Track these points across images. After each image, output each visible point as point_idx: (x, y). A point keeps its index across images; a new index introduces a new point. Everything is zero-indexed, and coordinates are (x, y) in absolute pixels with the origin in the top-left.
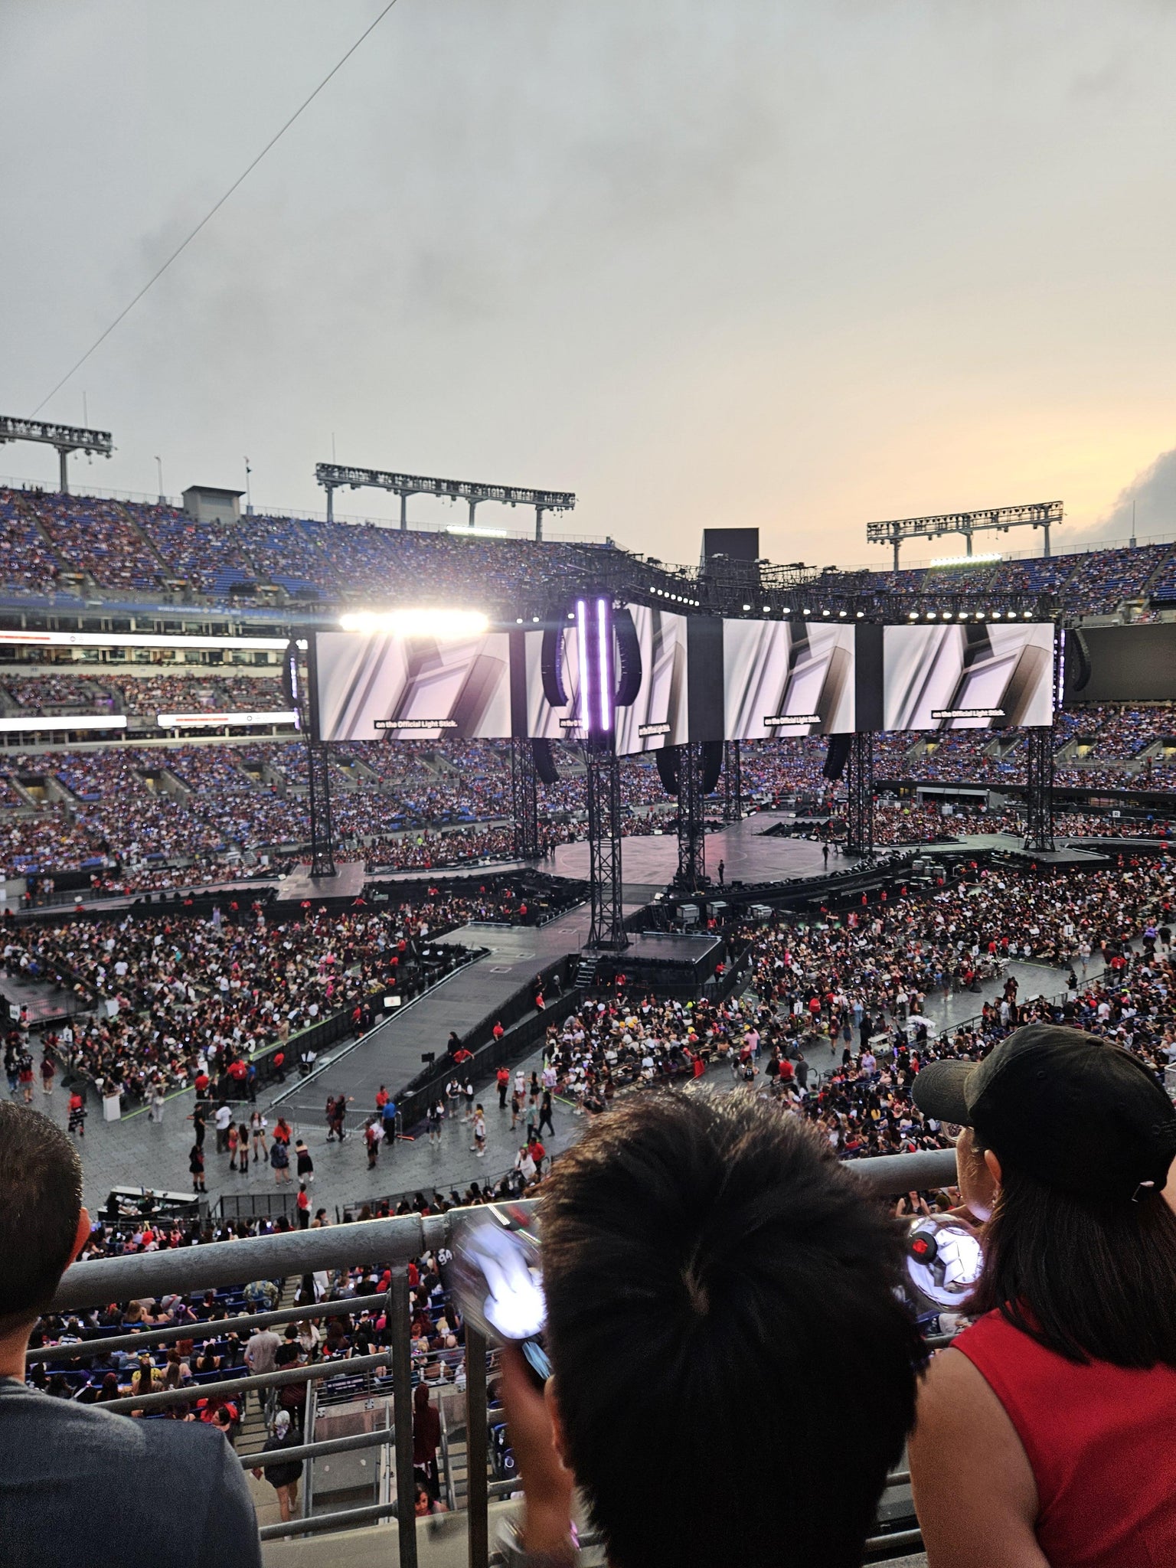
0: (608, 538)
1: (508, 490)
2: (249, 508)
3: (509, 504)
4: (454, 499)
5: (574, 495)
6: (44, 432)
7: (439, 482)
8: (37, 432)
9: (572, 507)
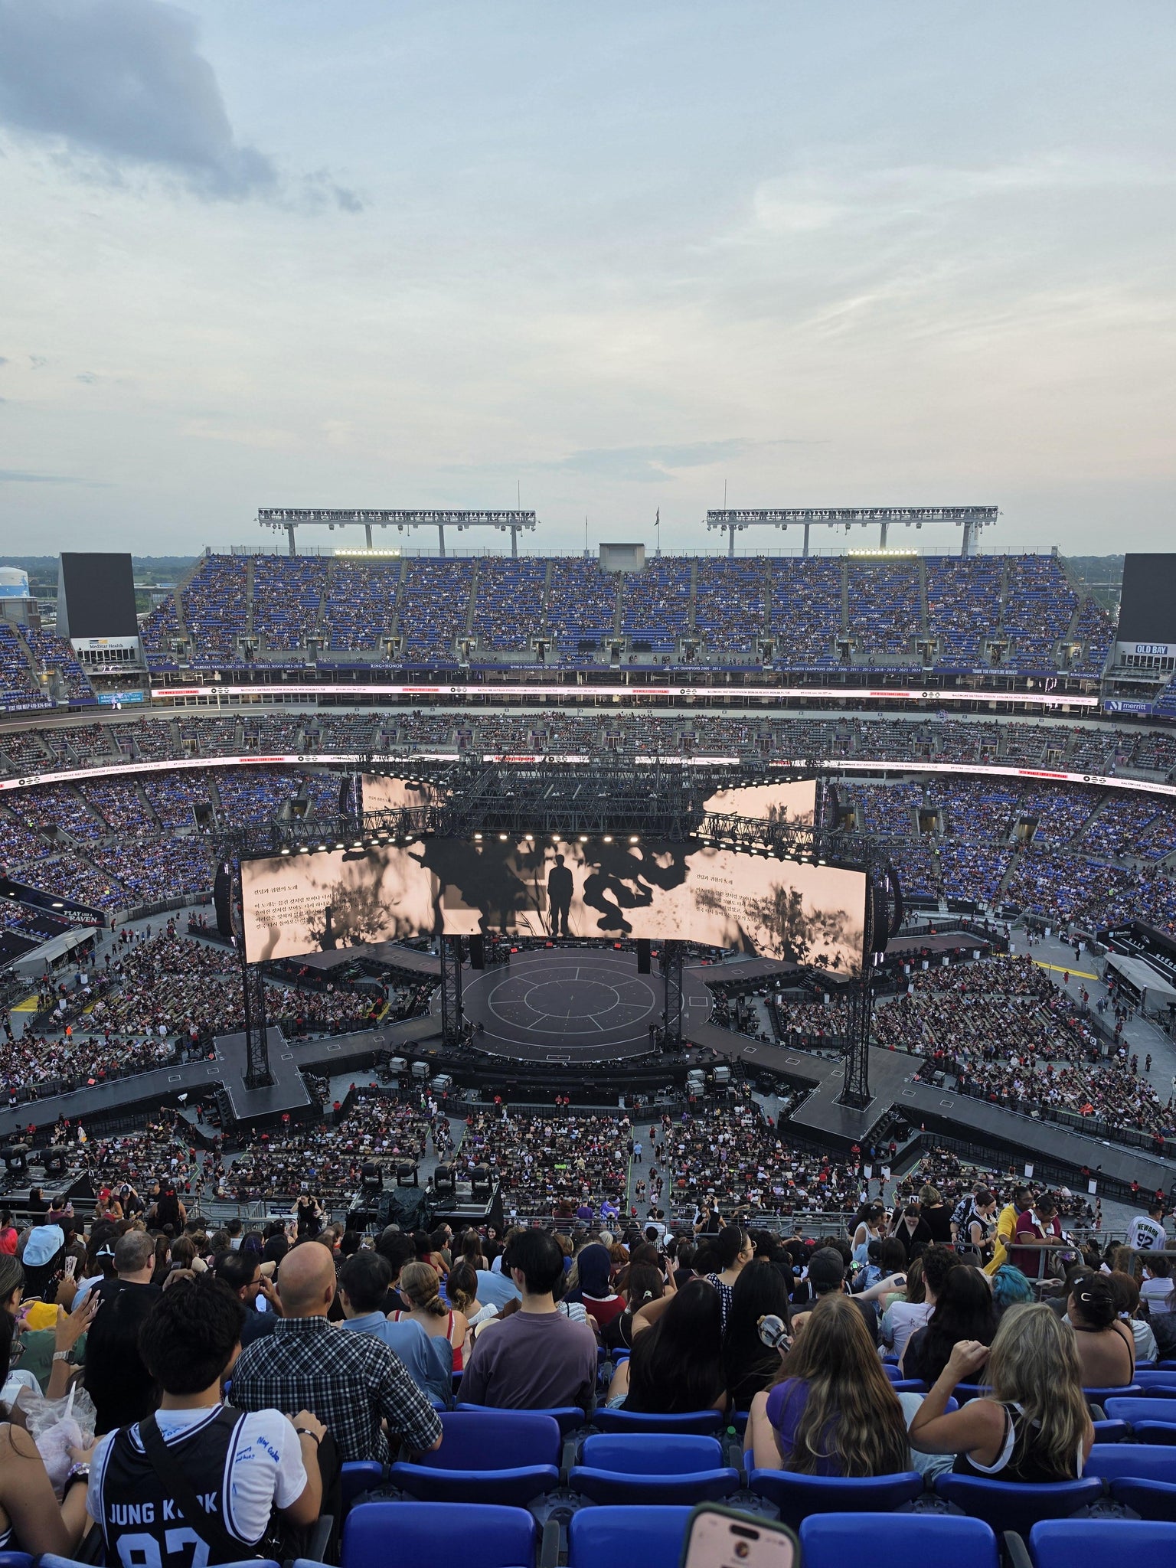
0: (1054, 548)
1: (912, 511)
2: (658, 552)
3: (914, 525)
4: (848, 528)
5: (995, 510)
6: (492, 517)
7: (832, 513)
8: (484, 518)
9: (995, 520)
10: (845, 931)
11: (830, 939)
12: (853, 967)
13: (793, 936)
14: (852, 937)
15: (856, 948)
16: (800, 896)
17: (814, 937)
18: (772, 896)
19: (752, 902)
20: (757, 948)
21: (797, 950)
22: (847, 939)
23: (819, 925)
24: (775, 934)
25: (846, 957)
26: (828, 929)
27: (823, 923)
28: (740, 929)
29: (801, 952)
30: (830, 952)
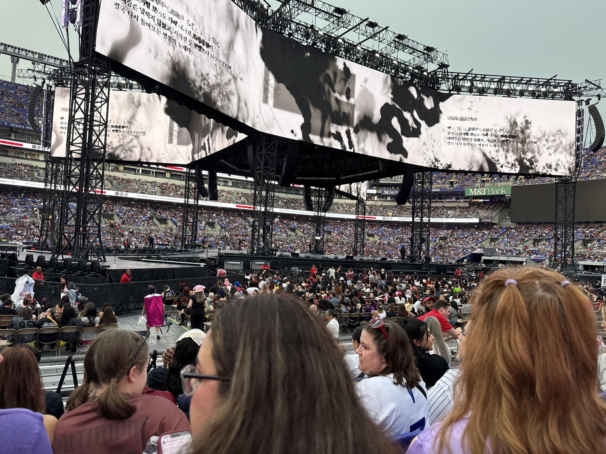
10: (564, 143)
11: (552, 151)
12: (569, 169)
13: (524, 152)
14: (568, 147)
15: (571, 154)
16: (530, 123)
17: (541, 151)
18: (506, 126)
19: (493, 132)
20: (498, 166)
21: (528, 164)
22: (565, 149)
23: (544, 142)
24: (510, 154)
25: (564, 161)
26: (550, 144)
27: (547, 140)
28: (485, 155)
29: (532, 164)
30: (552, 160)
